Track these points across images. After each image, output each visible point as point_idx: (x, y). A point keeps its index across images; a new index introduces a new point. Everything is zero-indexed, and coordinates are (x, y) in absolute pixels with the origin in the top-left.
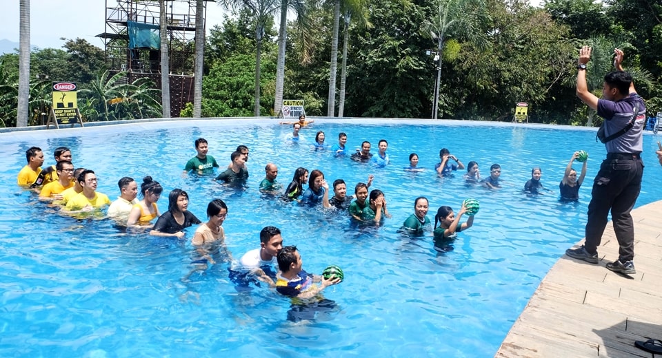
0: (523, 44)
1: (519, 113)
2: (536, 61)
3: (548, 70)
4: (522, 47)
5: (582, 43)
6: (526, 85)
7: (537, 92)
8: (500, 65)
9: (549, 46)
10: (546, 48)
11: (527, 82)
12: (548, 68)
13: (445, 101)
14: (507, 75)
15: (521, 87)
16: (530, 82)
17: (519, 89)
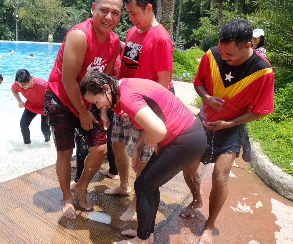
0: (42, 8)
1: (50, 39)
2: (50, 17)
3: (54, 21)
4: (42, 10)
5: (67, 9)
6: (47, 28)
7: (51, 31)
8: (35, 18)
9: (54, 10)
10: (52, 11)
11: (46, 26)
12: (54, 20)
13: (12, 35)
14: (38, 23)
15: (44, 28)
16: (48, 26)
17: (44, 29)
